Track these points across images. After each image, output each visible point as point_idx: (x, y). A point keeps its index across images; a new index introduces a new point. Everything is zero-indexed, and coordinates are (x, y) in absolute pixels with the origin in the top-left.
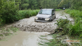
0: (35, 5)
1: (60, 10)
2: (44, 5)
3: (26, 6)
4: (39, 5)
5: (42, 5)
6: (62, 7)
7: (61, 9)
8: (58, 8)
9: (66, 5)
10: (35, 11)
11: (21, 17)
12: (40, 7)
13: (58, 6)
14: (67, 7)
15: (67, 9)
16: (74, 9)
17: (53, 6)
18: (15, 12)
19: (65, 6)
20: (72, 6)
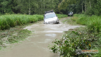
1: (62, 15)
2: (24, 5)
4: (12, 3)
6: (67, 10)
7: (65, 15)
8: (58, 13)
9: (75, 6)
12: (16, 8)
14: (78, 10)
15: (78, 13)
19: (74, 8)
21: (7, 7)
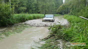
0: (33, 9)
1: (59, 15)
2: (42, 10)
3: (23, 9)
4: (37, 9)
5: (41, 10)
6: (61, 12)
7: (60, 15)
8: (57, 14)
9: (65, 11)
10: (32, 15)
11: (16, 20)
12: (39, 11)
13: (57, 11)
14: (66, 13)
16: (72, 14)
17: (51, 11)
18: (9, 15)
20: (71, 11)
21: (35, 11)
